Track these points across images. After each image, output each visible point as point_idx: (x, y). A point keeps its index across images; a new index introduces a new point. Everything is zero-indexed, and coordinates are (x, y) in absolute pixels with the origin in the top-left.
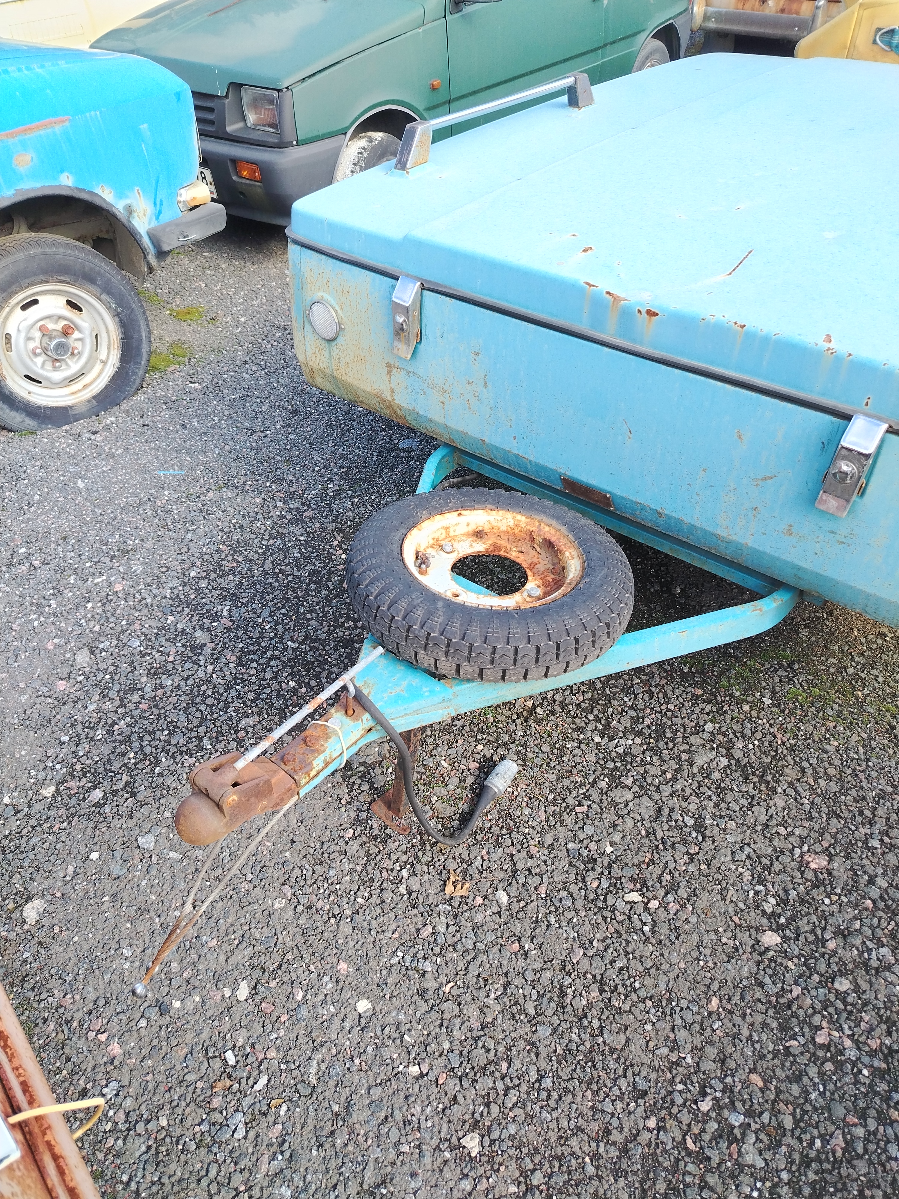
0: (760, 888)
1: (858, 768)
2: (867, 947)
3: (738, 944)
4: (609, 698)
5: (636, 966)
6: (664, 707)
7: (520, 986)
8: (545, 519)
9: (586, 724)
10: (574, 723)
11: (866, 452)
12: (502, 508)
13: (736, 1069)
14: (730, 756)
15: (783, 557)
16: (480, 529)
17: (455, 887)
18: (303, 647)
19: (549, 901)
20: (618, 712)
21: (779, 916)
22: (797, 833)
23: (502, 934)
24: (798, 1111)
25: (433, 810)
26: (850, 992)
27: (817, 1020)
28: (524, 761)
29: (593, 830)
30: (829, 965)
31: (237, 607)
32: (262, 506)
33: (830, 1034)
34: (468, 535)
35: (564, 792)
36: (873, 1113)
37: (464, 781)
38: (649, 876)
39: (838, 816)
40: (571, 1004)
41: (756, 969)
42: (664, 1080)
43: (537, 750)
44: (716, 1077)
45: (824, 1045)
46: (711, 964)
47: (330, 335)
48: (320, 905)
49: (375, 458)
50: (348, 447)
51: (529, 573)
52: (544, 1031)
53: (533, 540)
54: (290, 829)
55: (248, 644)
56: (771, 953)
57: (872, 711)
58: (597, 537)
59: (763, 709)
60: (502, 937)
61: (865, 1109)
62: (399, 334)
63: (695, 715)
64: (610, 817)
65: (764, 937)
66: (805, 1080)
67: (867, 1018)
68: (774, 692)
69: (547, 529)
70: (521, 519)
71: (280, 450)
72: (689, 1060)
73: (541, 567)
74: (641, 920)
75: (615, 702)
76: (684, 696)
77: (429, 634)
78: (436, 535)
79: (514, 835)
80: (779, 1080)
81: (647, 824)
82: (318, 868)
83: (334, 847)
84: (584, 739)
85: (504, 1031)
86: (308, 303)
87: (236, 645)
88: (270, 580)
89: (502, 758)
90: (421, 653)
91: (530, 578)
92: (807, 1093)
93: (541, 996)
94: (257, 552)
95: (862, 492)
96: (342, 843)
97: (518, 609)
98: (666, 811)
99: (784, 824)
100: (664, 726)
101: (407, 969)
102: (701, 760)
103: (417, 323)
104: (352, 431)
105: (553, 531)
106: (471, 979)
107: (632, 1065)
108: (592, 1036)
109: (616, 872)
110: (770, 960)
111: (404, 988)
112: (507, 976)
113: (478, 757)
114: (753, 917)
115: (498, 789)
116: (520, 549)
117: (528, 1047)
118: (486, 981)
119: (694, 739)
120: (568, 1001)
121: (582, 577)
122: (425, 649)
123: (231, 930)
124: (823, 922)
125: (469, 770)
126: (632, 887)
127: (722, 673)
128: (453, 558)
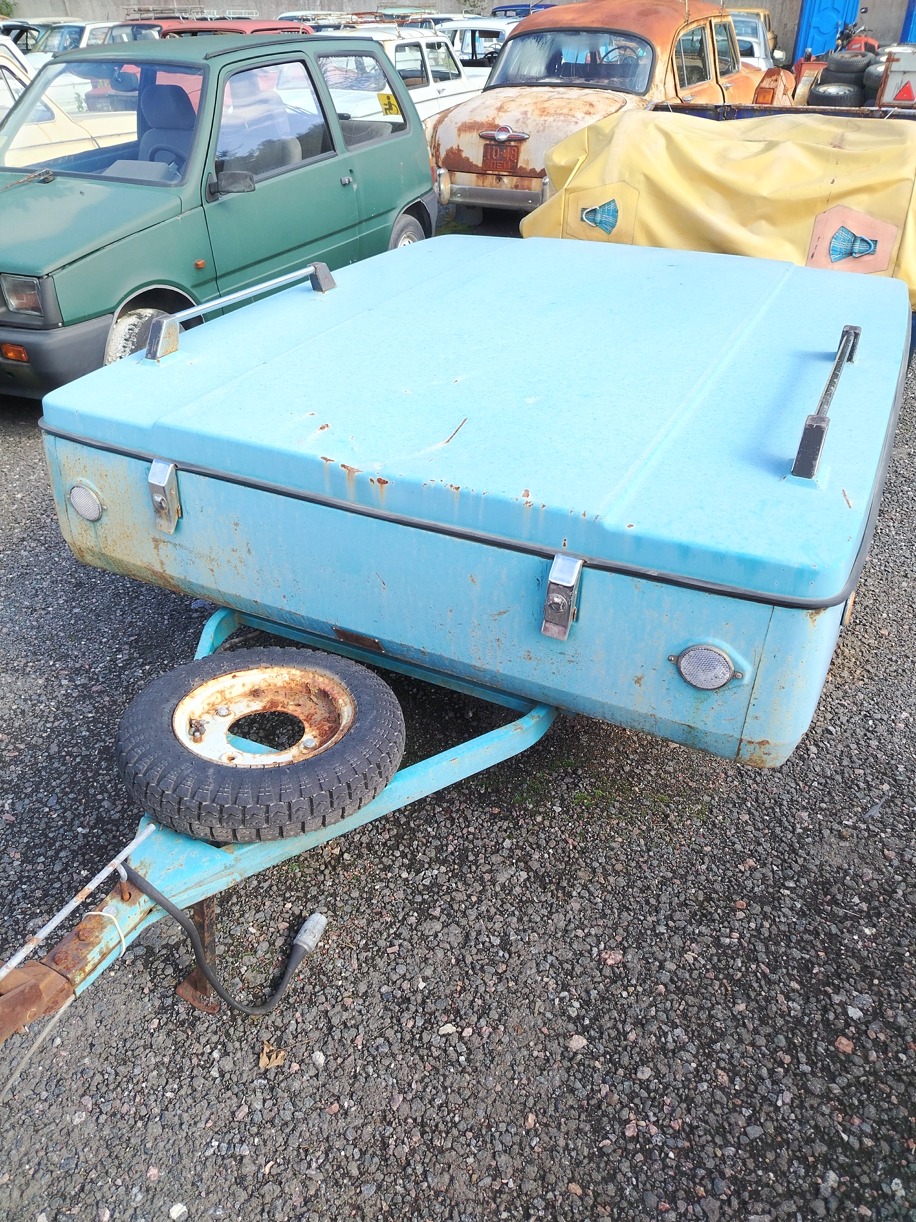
0: (565, 994)
1: (641, 859)
2: (663, 1031)
3: (548, 1054)
4: (413, 831)
5: (455, 1099)
6: (465, 831)
7: (341, 1148)
8: (319, 670)
9: (393, 861)
10: (381, 862)
11: (570, 585)
12: (277, 664)
13: (556, 1182)
14: (528, 869)
15: (529, 679)
16: (257, 687)
17: (270, 1058)
18: (95, 831)
19: (366, 1052)
20: (423, 844)
21: (584, 1017)
22: (593, 933)
23: (321, 1096)
24: (615, 1210)
25: (242, 981)
26: (652, 1078)
27: (625, 1113)
28: (334, 912)
29: (404, 968)
30: (631, 1057)
31: (20, 799)
32: (46, 687)
33: (637, 1125)
34: (245, 695)
35: (375, 936)
36: (681, 1194)
37: (274, 944)
38: (461, 1005)
39: (628, 909)
40: (394, 1155)
41: (566, 1076)
42: (490, 1212)
43: (347, 898)
44: (538, 1196)
45: (633, 1137)
46: (524, 1081)
47: (94, 515)
48: (124, 1110)
49: (166, 622)
50: (138, 614)
51: (306, 725)
52: (369, 1190)
53: (309, 692)
54: (89, 1032)
55: (33, 838)
56: (579, 1057)
57: (648, 803)
58: (368, 681)
59: (554, 818)
60: (320, 1101)
61: (674, 1192)
62: (159, 512)
63: (494, 834)
64: (420, 952)
65: (571, 1042)
66: (619, 1177)
67: (668, 1101)
68: (563, 800)
69: (321, 679)
70: (296, 673)
71: (63, 626)
72: (511, 1184)
73: (318, 717)
74: (456, 1051)
75: (419, 835)
76: (483, 817)
77: (201, 803)
78: (211, 700)
79: (328, 990)
80: (597, 1184)
81: (457, 952)
82: (122, 1069)
83: (139, 1043)
84: (391, 877)
85: (328, 1201)
86: (68, 488)
87: (21, 841)
88: (56, 765)
89: (312, 912)
90: (196, 824)
91: (306, 730)
92: (622, 1189)
93: (363, 1153)
94: (41, 736)
95: (576, 618)
96: (147, 1036)
97: (291, 763)
98: (473, 934)
99: (581, 926)
100: (466, 850)
101: (223, 1158)
102: (502, 878)
103: (176, 501)
104: (142, 597)
105: (327, 681)
106: (291, 1153)
107: (457, 1204)
108: (417, 1183)
109: (430, 1006)
110: (579, 1064)
111: (221, 1180)
112: (327, 1140)
113: (287, 916)
114: (561, 1024)
115: (308, 945)
116: (297, 702)
117: (354, 1212)
118: (306, 1151)
119: (495, 859)
120: (391, 1152)
121: (353, 722)
122: (199, 820)
123: (25, 1159)
124: (623, 1015)
125: (278, 932)
126: (446, 1019)
127: (515, 789)
128: (230, 720)
